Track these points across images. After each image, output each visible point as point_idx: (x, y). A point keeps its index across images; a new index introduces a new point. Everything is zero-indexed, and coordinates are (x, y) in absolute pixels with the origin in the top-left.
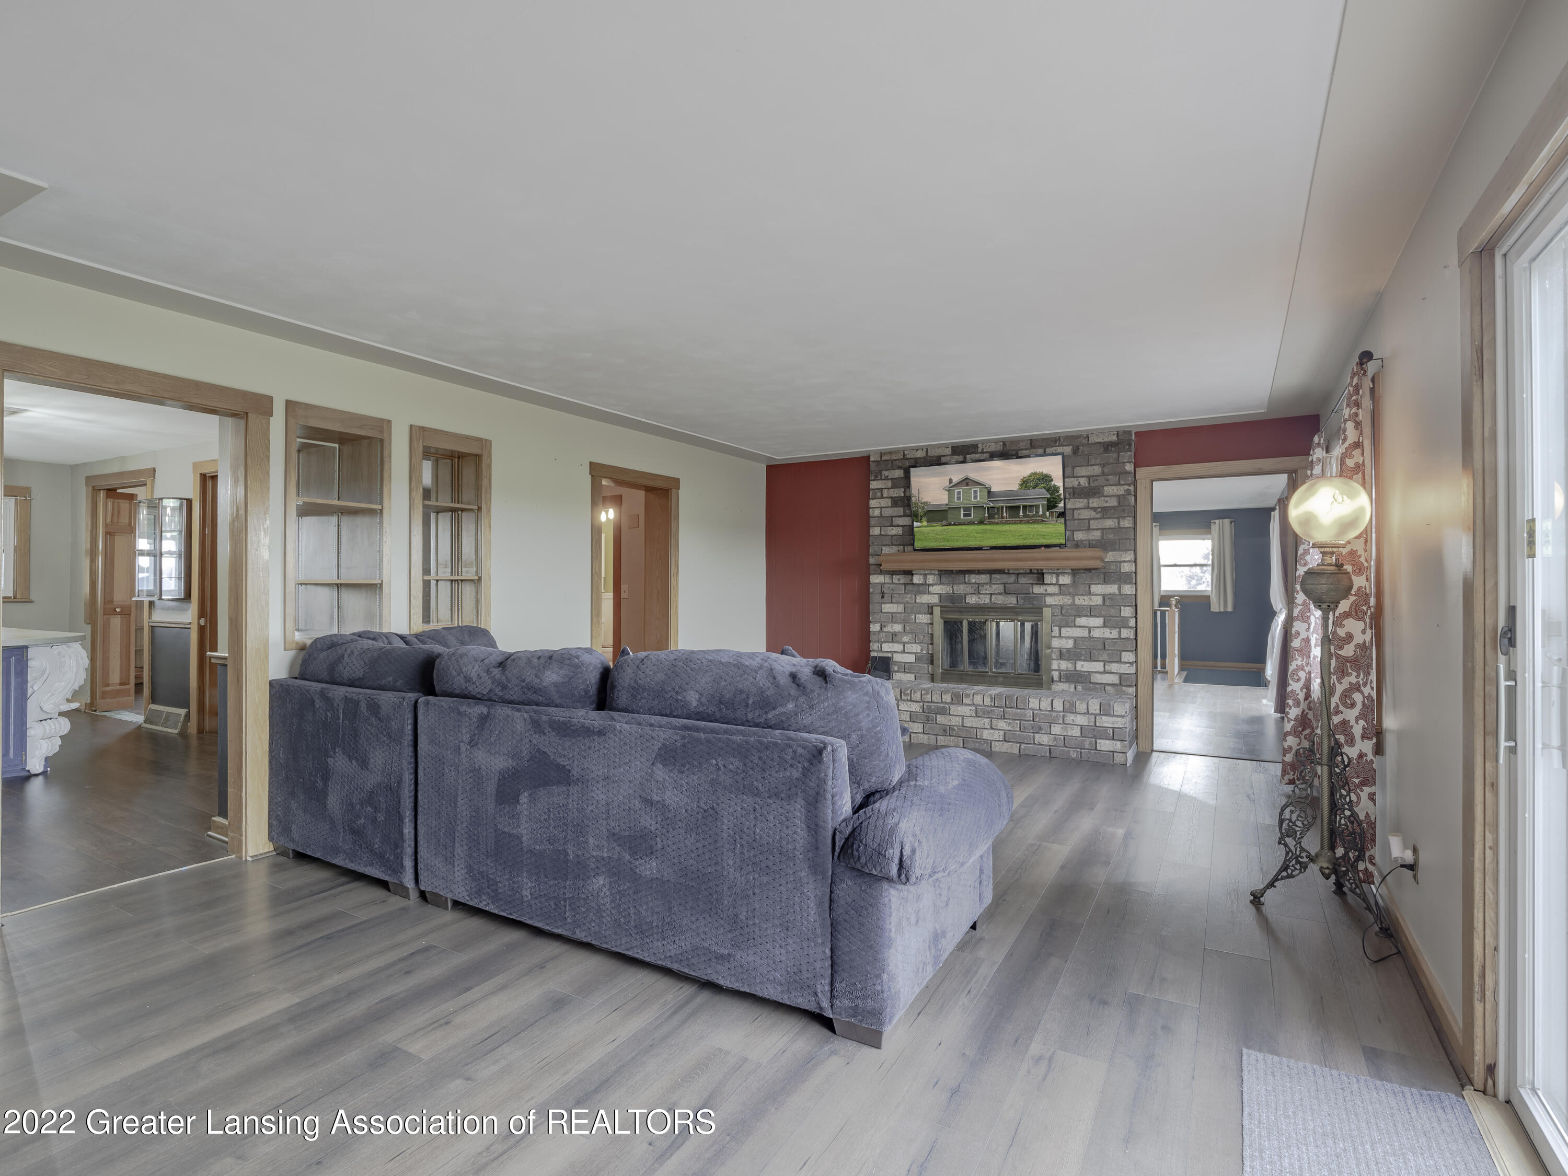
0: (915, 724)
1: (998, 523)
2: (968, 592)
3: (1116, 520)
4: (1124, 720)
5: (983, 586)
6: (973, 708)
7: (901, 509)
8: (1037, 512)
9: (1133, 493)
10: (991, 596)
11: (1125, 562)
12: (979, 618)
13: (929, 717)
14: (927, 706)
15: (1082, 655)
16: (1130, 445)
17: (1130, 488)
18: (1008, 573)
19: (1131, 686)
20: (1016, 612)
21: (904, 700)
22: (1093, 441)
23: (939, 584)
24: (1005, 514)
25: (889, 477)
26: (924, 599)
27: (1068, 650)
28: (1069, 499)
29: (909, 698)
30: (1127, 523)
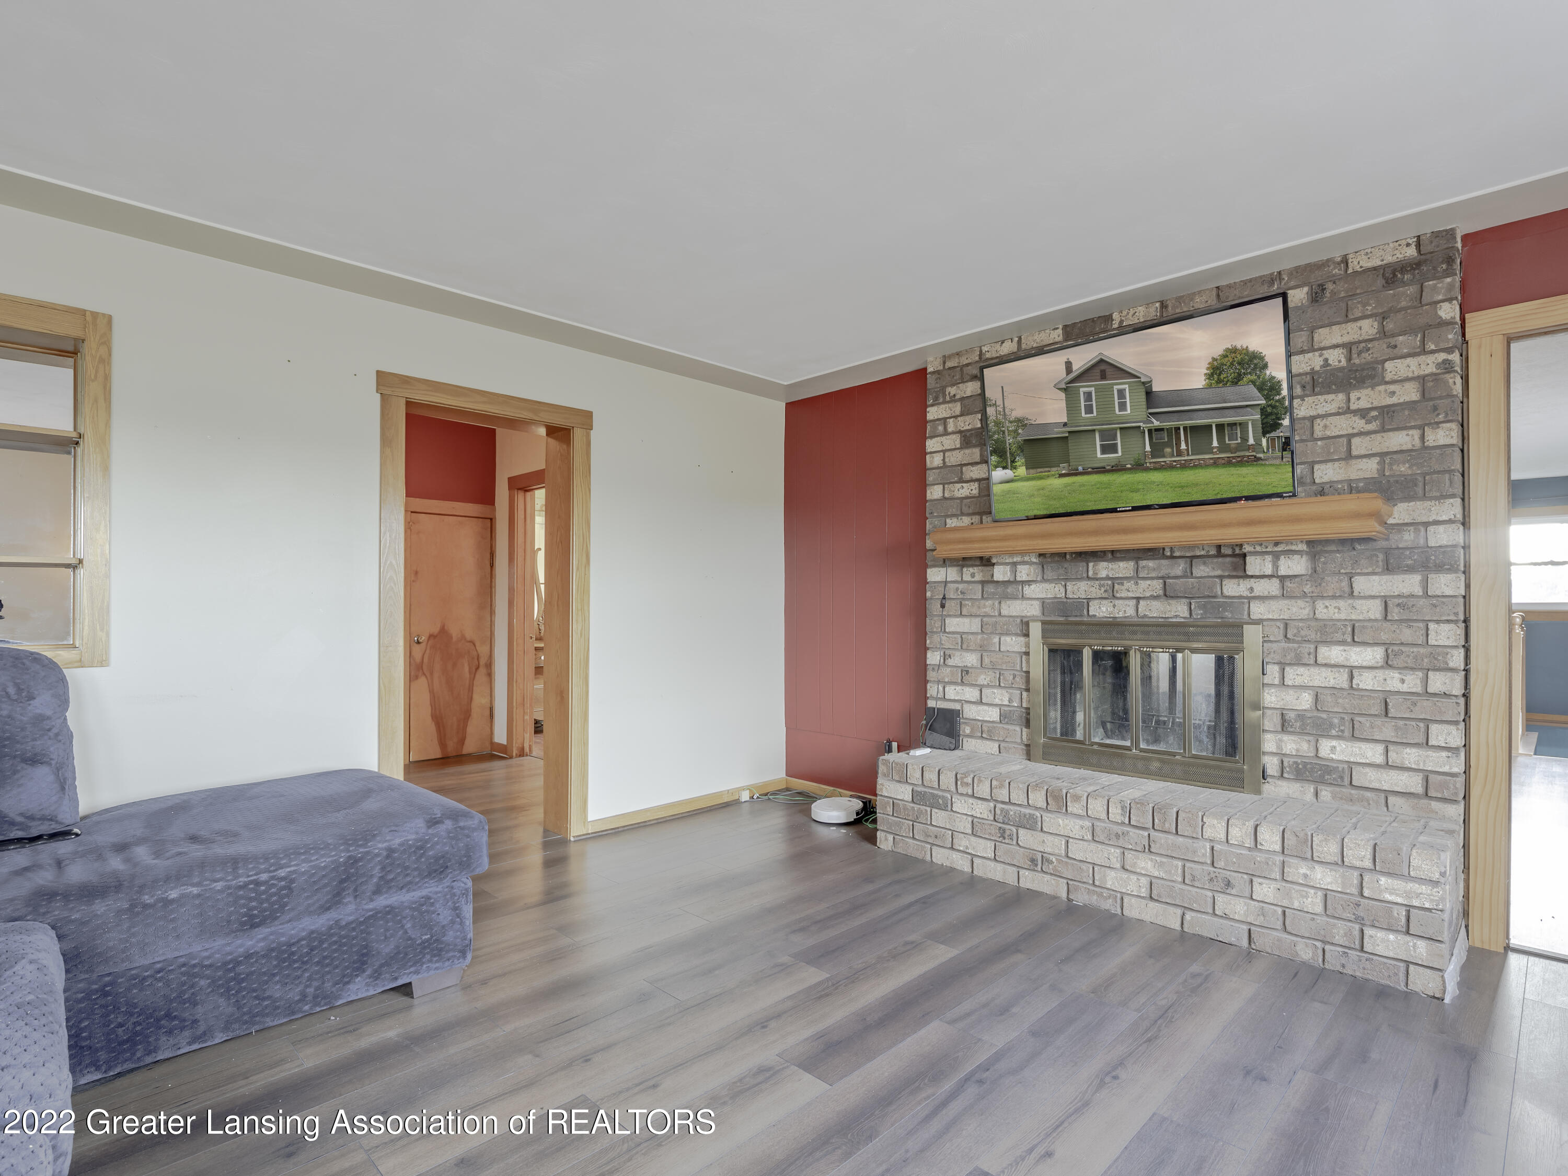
0: (981, 840)
1: (1171, 467)
2: (1093, 596)
3: (1416, 433)
4: (1437, 893)
5: (1122, 584)
6: (1088, 824)
7: (977, 451)
8: (1244, 439)
9: (1458, 369)
10: (1138, 603)
11: (1437, 523)
12: (1113, 645)
13: (1004, 830)
14: (1002, 810)
15: (1331, 726)
16: (1450, 261)
17: (1450, 357)
18: (1172, 557)
19: (1455, 802)
20: (1186, 634)
21: (962, 794)
22: (1358, 268)
23: (1041, 582)
24: (1183, 446)
25: (958, 397)
26: (1014, 608)
27: (1301, 716)
28: (1302, 398)
29: (970, 792)
30: (1445, 435)
